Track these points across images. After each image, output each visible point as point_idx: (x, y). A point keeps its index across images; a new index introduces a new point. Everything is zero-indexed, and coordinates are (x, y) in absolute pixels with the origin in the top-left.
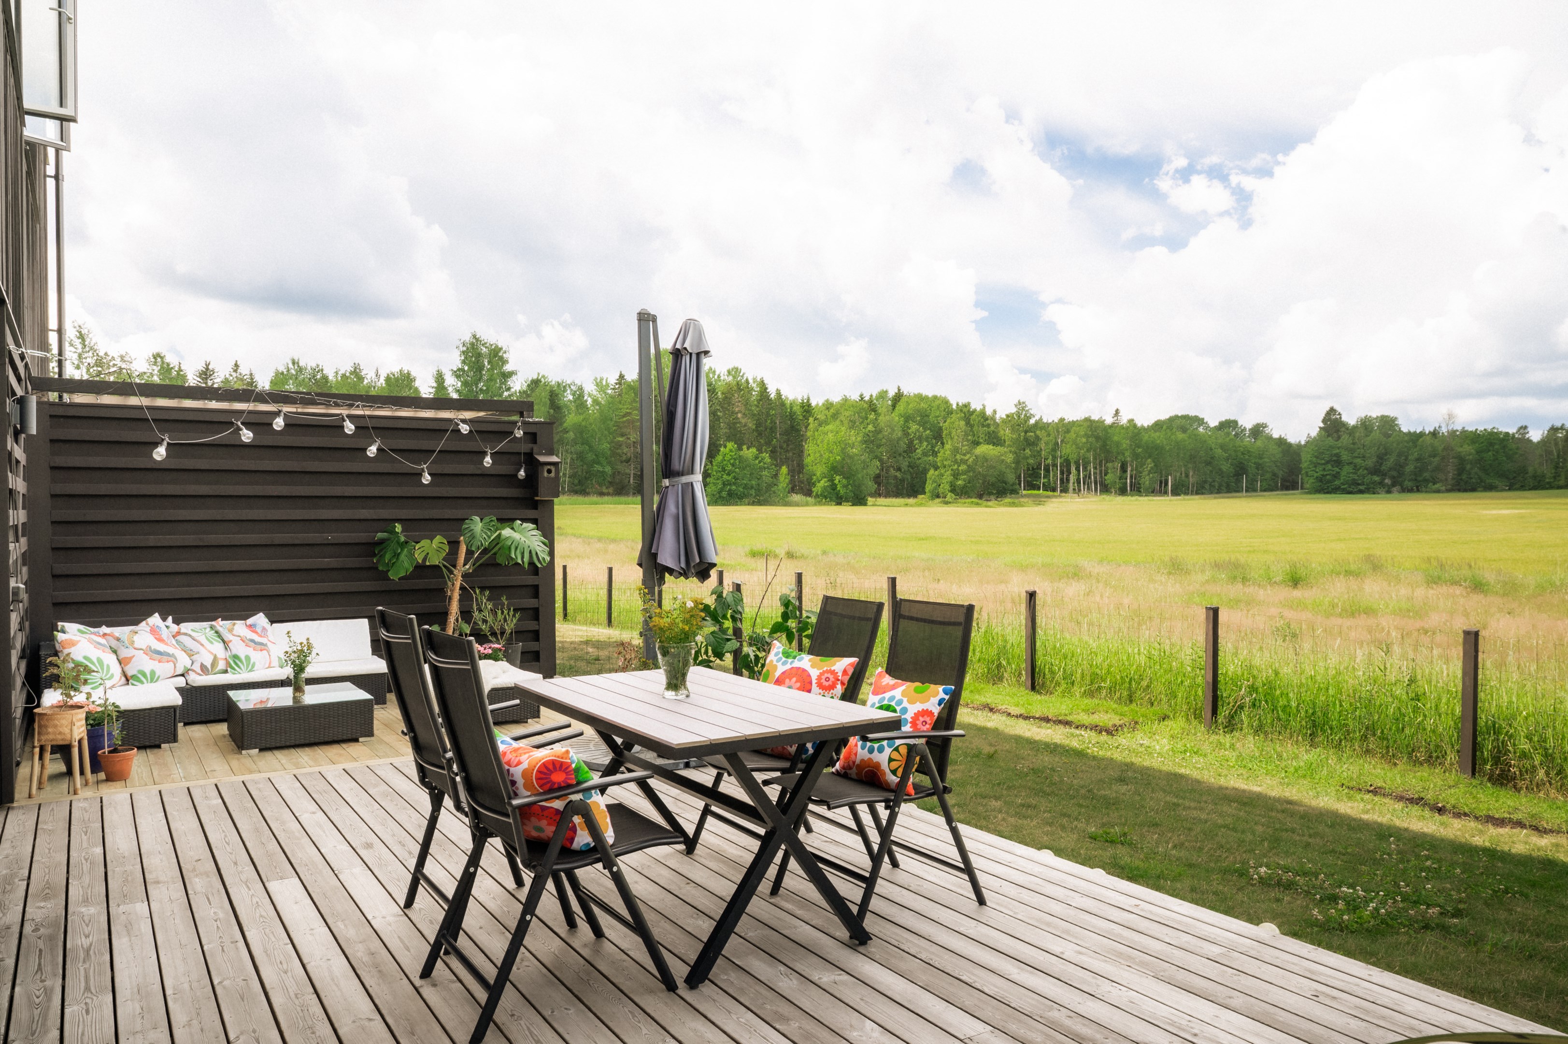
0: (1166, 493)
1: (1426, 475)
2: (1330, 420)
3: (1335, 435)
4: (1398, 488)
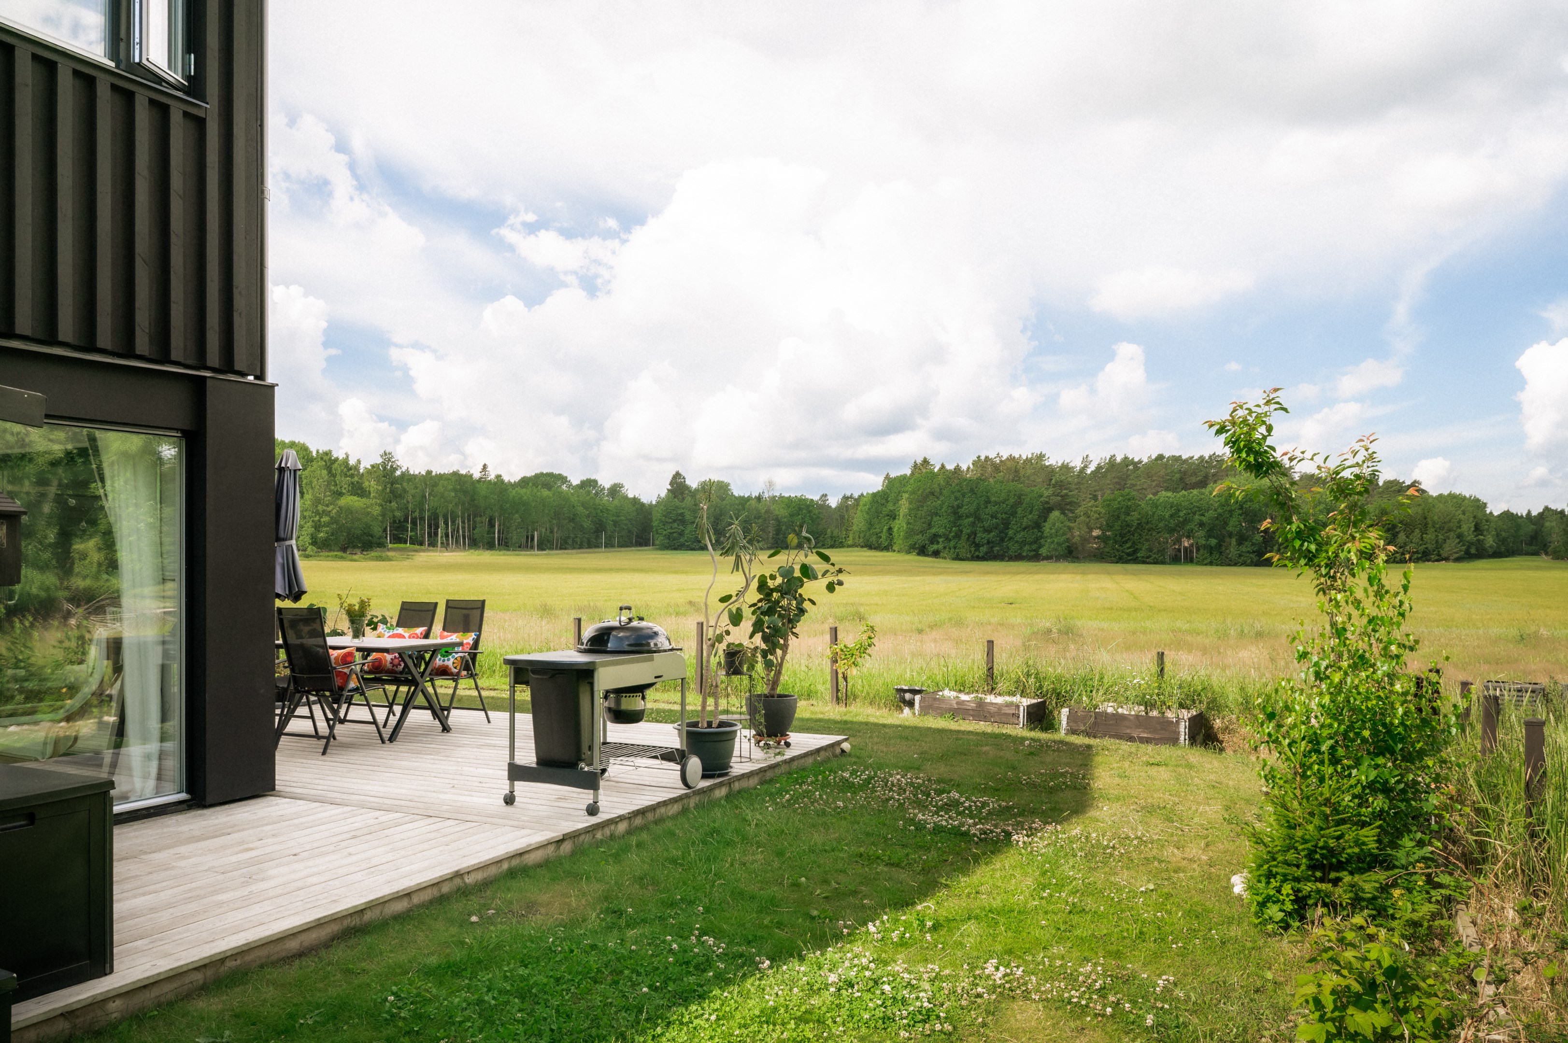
0: (532, 548)
2: (676, 483)
3: (680, 497)
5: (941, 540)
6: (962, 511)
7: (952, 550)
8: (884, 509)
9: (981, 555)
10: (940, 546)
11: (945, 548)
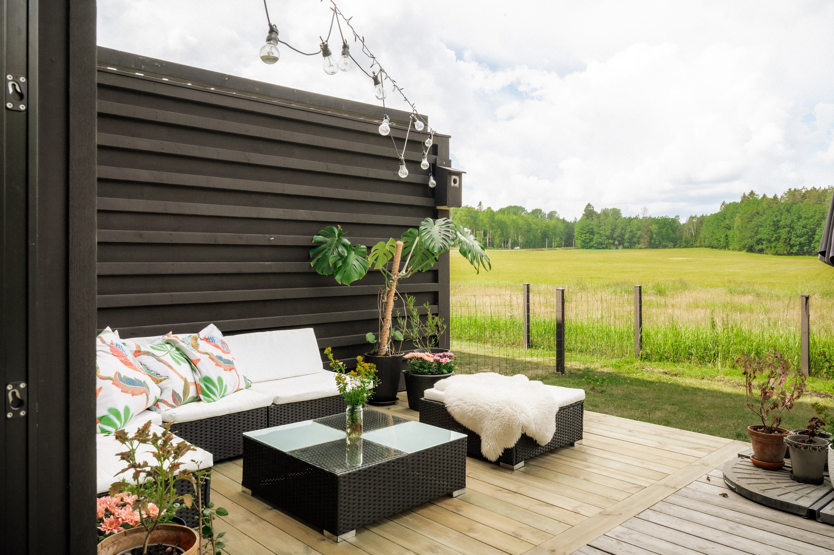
0: (507, 247)
1: (635, 240)
2: (588, 210)
3: (591, 218)
4: (621, 246)
5: (764, 242)
6: (782, 223)
7: (773, 249)
8: (722, 223)
9: (794, 251)
10: (764, 247)
11: (767, 247)
